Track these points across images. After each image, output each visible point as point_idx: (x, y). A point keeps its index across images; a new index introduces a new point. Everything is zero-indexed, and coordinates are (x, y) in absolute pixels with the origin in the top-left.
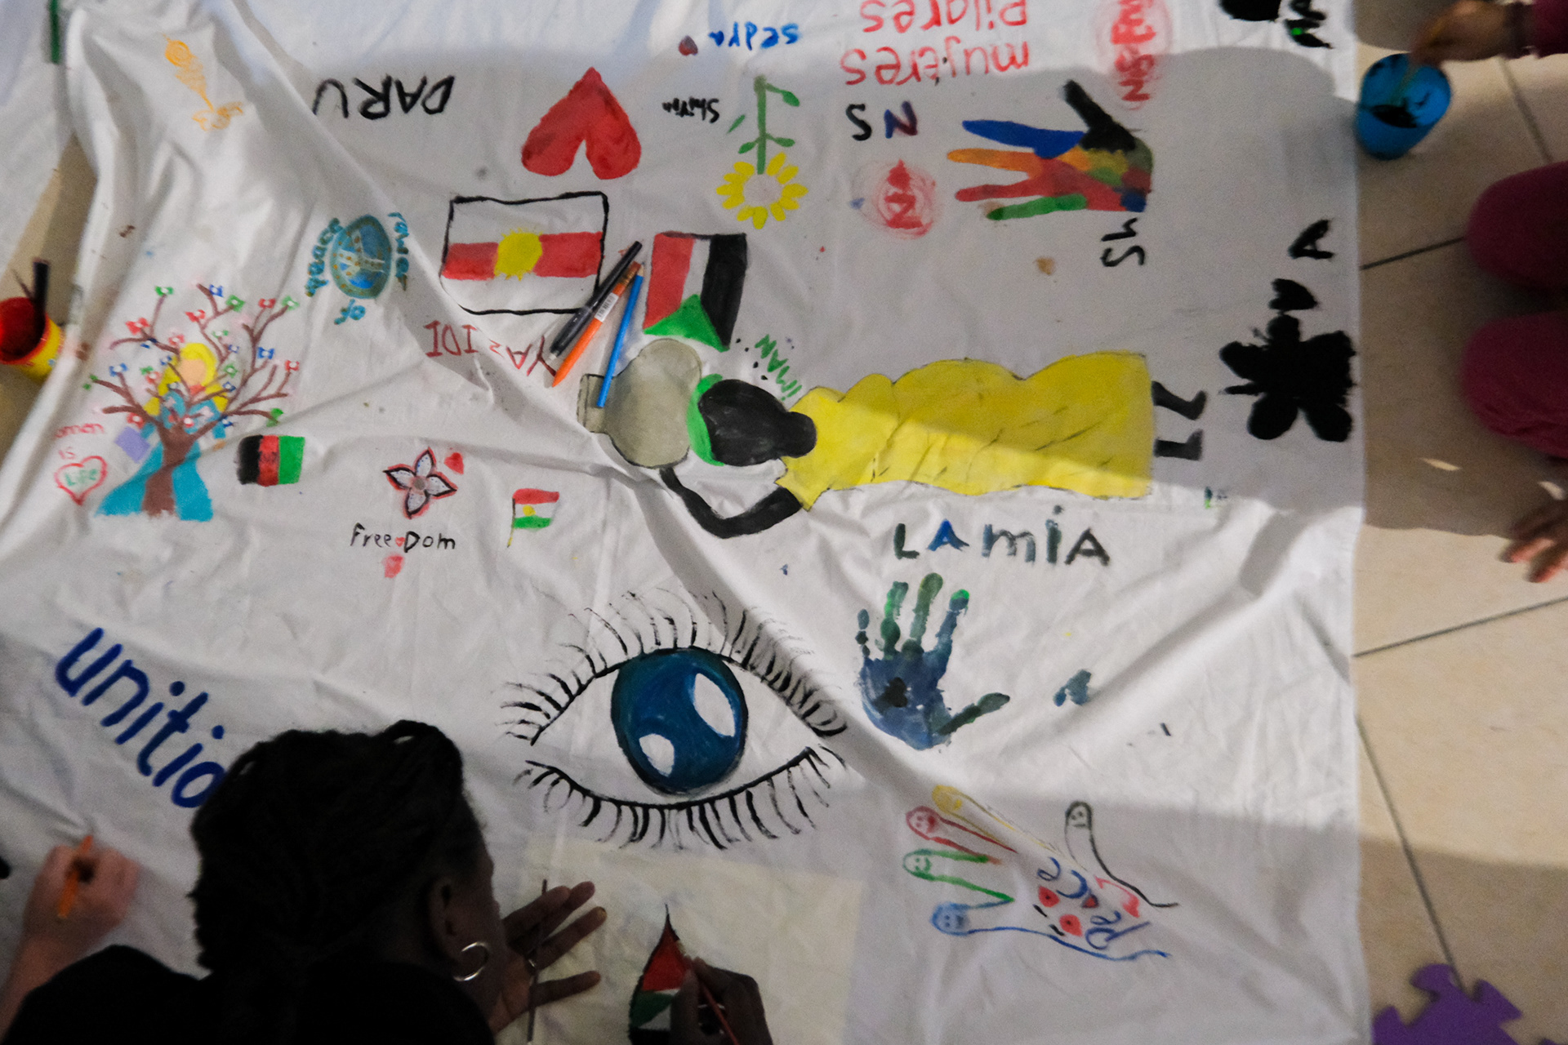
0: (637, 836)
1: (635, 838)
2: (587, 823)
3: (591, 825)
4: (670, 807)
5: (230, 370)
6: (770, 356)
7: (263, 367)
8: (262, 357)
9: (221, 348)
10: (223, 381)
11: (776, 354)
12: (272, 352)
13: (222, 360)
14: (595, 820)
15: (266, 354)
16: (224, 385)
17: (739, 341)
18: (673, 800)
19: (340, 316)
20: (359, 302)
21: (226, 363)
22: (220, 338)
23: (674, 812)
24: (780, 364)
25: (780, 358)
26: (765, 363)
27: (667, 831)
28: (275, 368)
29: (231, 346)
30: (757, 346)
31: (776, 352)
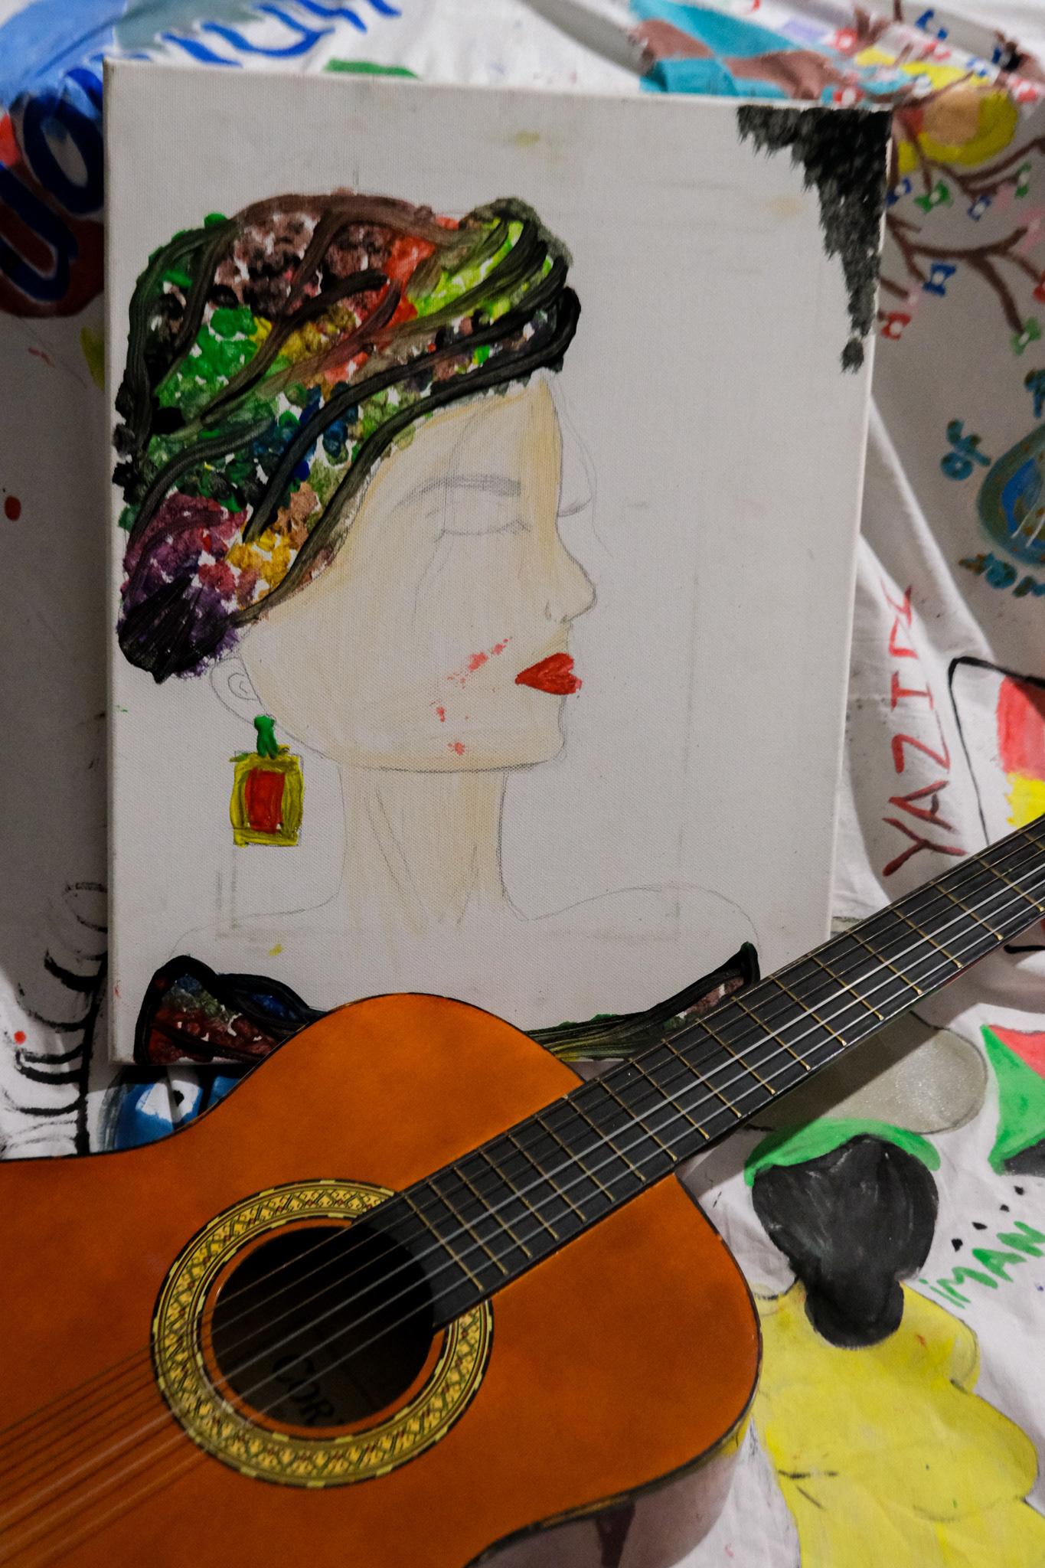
0: (28, 1064)
1: (22, 1060)
2: (51, 966)
3: (48, 974)
4: (82, 1122)
5: (935, 196)
6: (1008, 1249)
7: (914, 271)
8: (935, 269)
9: (988, 182)
10: (917, 180)
11: (1013, 1259)
12: (940, 290)
13: (963, 181)
14: (57, 982)
15: (938, 278)
16: (907, 183)
17: (1020, 1191)
18: (94, 1125)
19: (965, 433)
20: (979, 474)
21: (954, 189)
22: (1014, 179)
23: (72, 1130)
24: (998, 1270)
25: (1008, 1268)
26: (985, 1241)
27: (32, 1120)
28: (903, 294)
29: (988, 203)
30: (1020, 1225)
31: (1021, 1259)
